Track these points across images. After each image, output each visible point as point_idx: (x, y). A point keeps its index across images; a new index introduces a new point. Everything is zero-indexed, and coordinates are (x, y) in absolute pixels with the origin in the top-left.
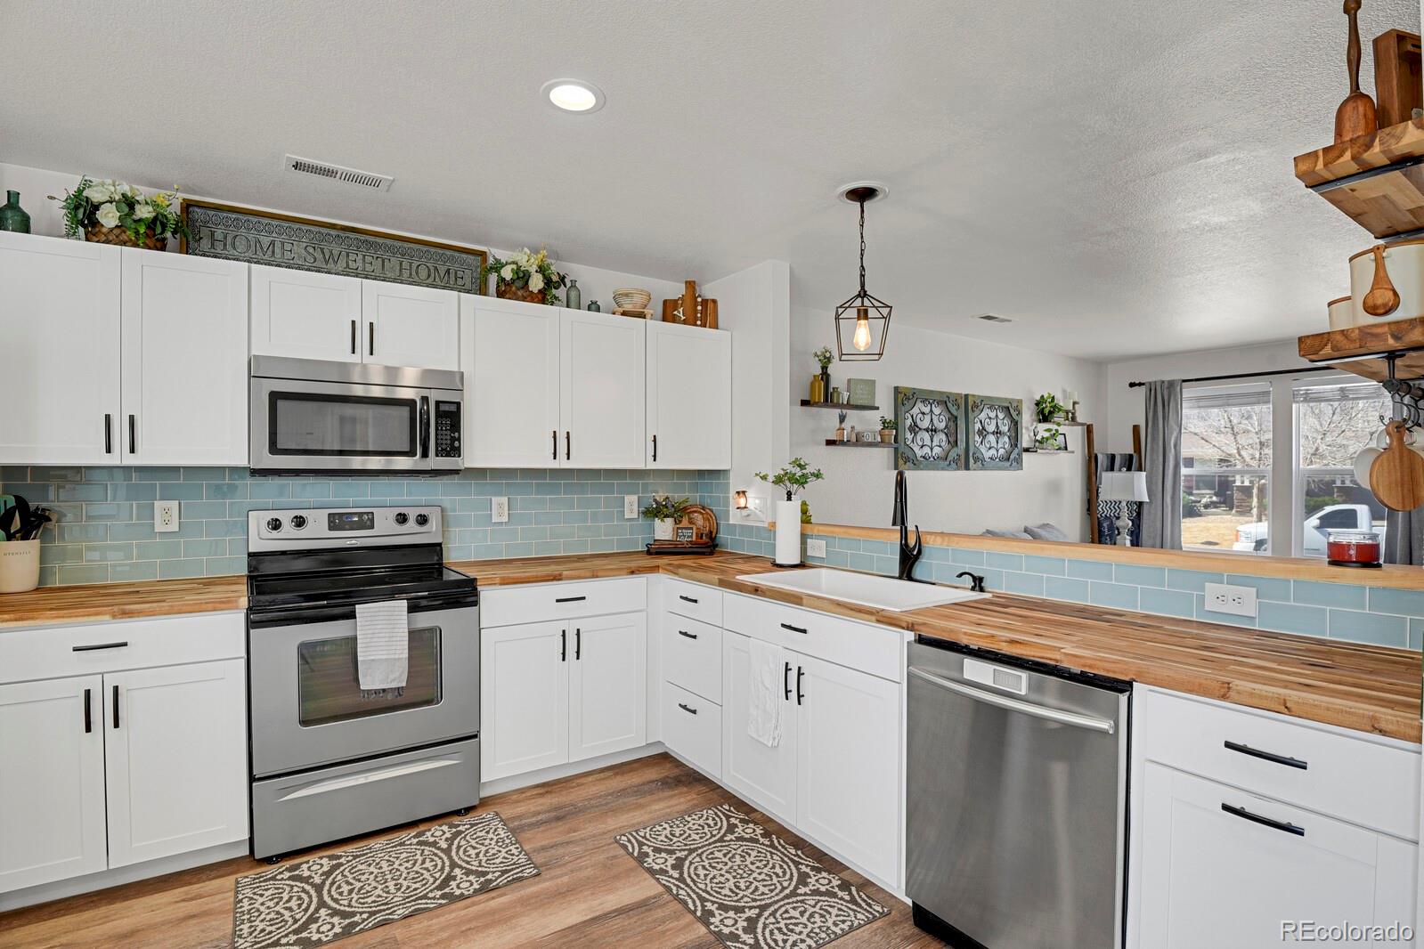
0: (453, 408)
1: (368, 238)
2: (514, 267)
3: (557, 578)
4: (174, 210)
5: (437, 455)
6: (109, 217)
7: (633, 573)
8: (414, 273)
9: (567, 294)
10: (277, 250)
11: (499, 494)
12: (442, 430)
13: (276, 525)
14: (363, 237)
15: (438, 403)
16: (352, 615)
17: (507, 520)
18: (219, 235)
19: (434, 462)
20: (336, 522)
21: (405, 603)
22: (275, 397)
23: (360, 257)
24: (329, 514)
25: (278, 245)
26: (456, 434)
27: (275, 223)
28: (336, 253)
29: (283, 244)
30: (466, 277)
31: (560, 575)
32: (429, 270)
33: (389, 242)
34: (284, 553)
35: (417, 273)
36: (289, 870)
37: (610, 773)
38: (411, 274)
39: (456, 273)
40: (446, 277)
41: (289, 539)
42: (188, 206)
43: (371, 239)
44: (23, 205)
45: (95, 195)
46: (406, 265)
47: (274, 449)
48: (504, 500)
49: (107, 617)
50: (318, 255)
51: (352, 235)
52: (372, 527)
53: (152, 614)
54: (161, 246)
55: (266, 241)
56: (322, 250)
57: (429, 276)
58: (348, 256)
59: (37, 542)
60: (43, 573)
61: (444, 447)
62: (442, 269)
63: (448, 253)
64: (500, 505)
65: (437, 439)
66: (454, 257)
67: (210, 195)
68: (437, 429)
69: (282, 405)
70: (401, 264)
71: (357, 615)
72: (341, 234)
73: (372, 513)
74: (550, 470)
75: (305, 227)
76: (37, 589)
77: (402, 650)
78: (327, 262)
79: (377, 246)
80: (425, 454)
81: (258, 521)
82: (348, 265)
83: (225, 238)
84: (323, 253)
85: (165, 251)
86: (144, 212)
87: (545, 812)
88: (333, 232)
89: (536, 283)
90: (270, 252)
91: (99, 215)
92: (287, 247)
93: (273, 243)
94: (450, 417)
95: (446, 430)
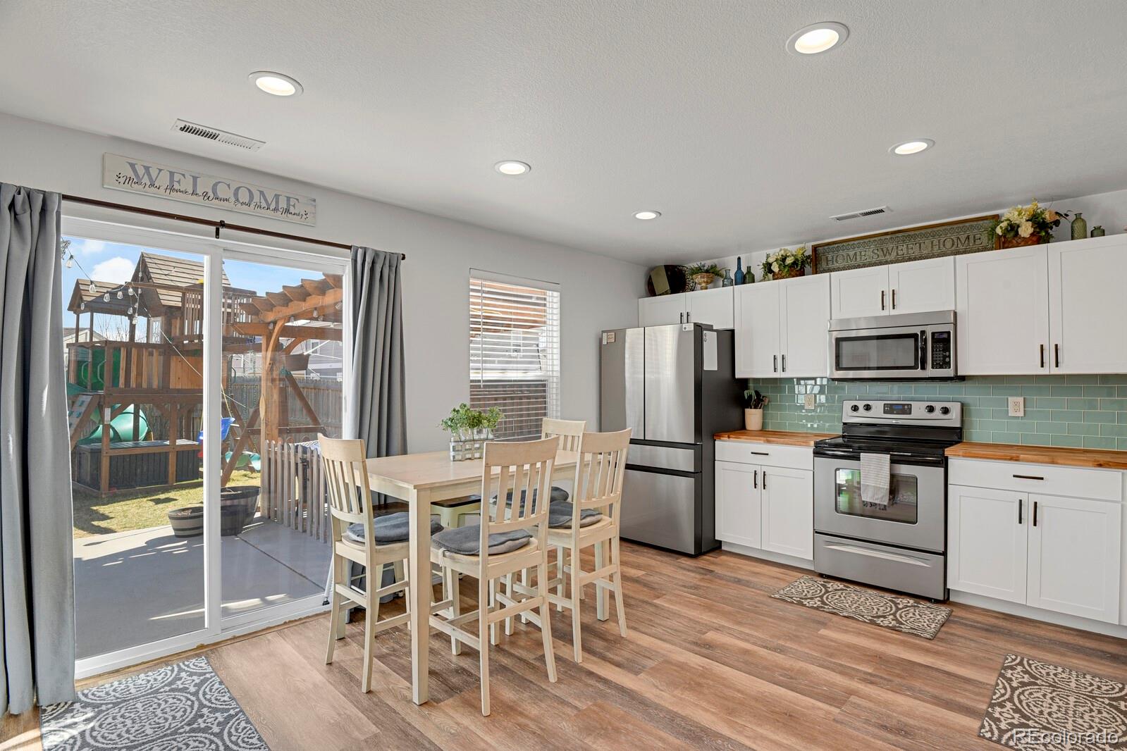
0: (945, 336)
1: (910, 233)
2: (1008, 222)
3: (1017, 459)
4: (809, 252)
5: (933, 368)
6: (775, 268)
7: (1100, 465)
8: (942, 246)
9: (1072, 227)
10: (858, 257)
11: (1017, 395)
12: (936, 351)
13: (855, 408)
14: (906, 234)
15: (933, 334)
16: (858, 459)
17: (1023, 415)
18: (830, 258)
19: (930, 372)
20: (889, 409)
21: (888, 457)
22: (838, 341)
23: (905, 246)
24: (885, 404)
25: (858, 254)
26: (947, 353)
27: (856, 242)
28: (890, 249)
29: (861, 252)
30: (982, 237)
31: (1018, 457)
32: (953, 241)
33: (923, 231)
34: (861, 424)
35: (944, 245)
36: (824, 582)
37: (1075, 633)
38: (939, 247)
39: (974, 237)
40: (967, 242)
41: (860, 418)
42: (815, 248)
43: (913, 233)
44: (752, 271)
45: (770, 260)
46: (936, 242)
47: (838, 367)
48: (1021, 400)
49: (762, 442)
50: (880, 253)
51: (900, 235)
52: (910, 413)
53: (777, 443)
54: (802, 273)
55: (851, 253)
56: (882, 250)
57: (953, 244)
58: (897, 248)
59: (761, 410)
60: (764, 424)
61: (938, 362)
62: (963, 238)
63: (967, 224)
64: (1016, 404)
65: (933, 357)
66: (972, 226)
67: (823, 239)
68: (933, 351)
69: (844, 344)
70: (932, 243)
71: (861, 459)
72: (894, 236)
73: (911, 405)
74: (1067, 375)
75: (872, 240)
76: (761, 431)
77: (885, 484)
78: (885, 256)
79: (914, 237)
80: (923, 368)
81: (848, 405)
82: (898, 254)
83: (833, 258)
84: (883, 251)
85: (804, 275)
86: (789, 261)
87: (987, 625)
88: (888, 237)
89: (1026, 230)
90: (854, 259)
91: (772, 268)
92: (863, 253)
93: (855, 254)
94: (943, 342)
95: (940, 351)
